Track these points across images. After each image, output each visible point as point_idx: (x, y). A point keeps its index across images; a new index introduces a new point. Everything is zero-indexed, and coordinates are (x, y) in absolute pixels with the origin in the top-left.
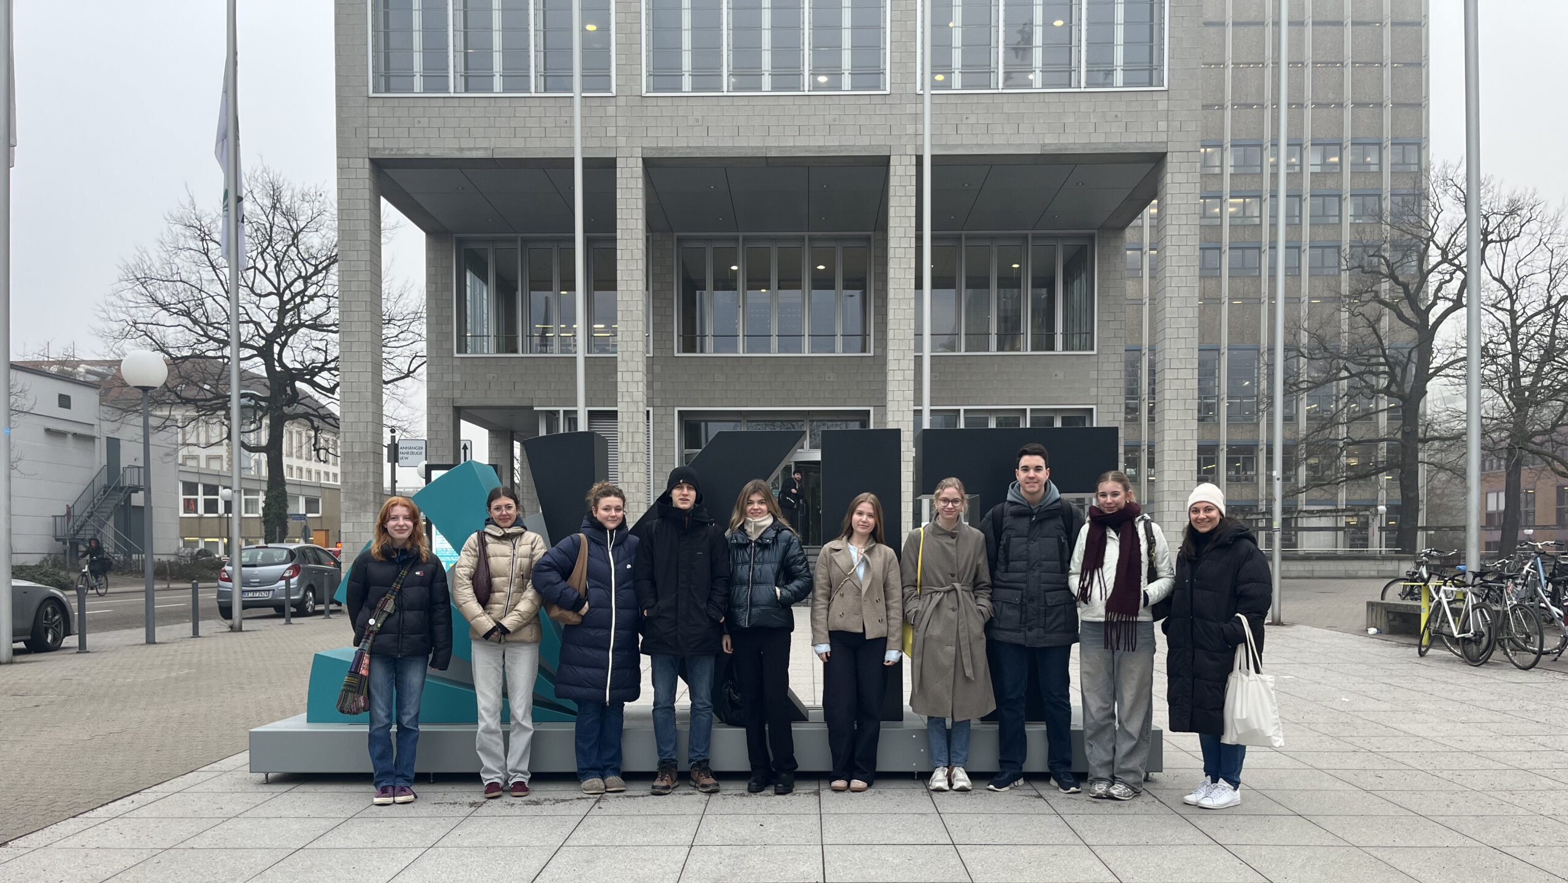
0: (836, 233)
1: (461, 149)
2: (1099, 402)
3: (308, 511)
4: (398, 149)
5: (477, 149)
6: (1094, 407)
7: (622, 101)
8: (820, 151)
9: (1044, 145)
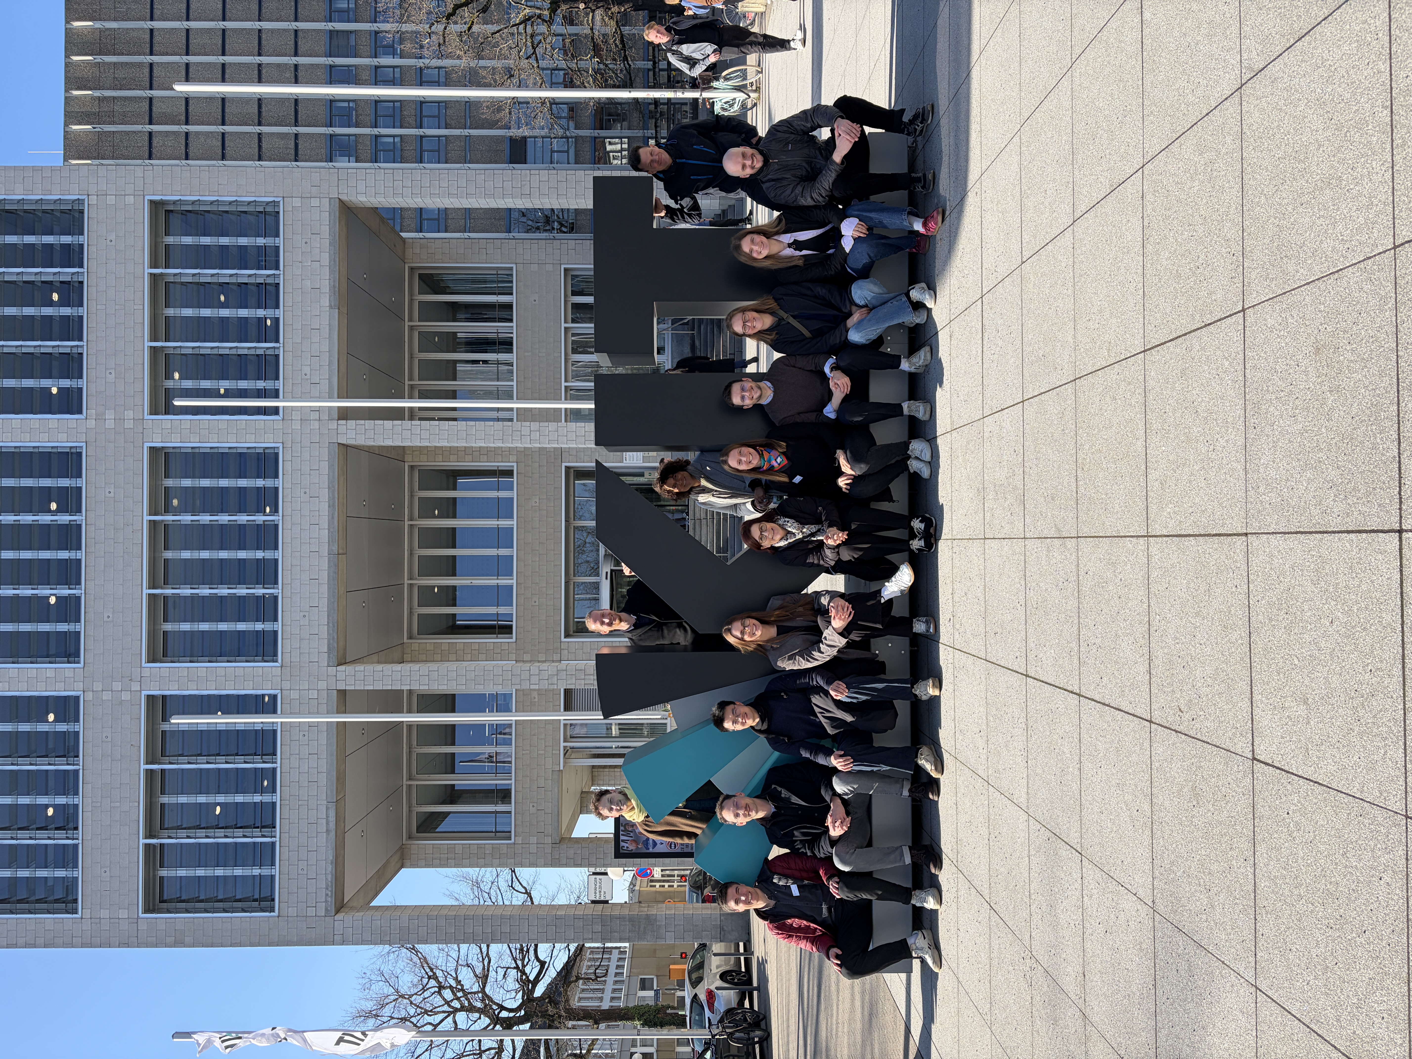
0: (406, 494)
1: (328, 831)
2: (559, 262)
3: (652, 989)
4: (327, 889)
5: (327, 817)
6: (563, 267)
7: (286, 685)
8: (333, 506)
9: (330, 306)
